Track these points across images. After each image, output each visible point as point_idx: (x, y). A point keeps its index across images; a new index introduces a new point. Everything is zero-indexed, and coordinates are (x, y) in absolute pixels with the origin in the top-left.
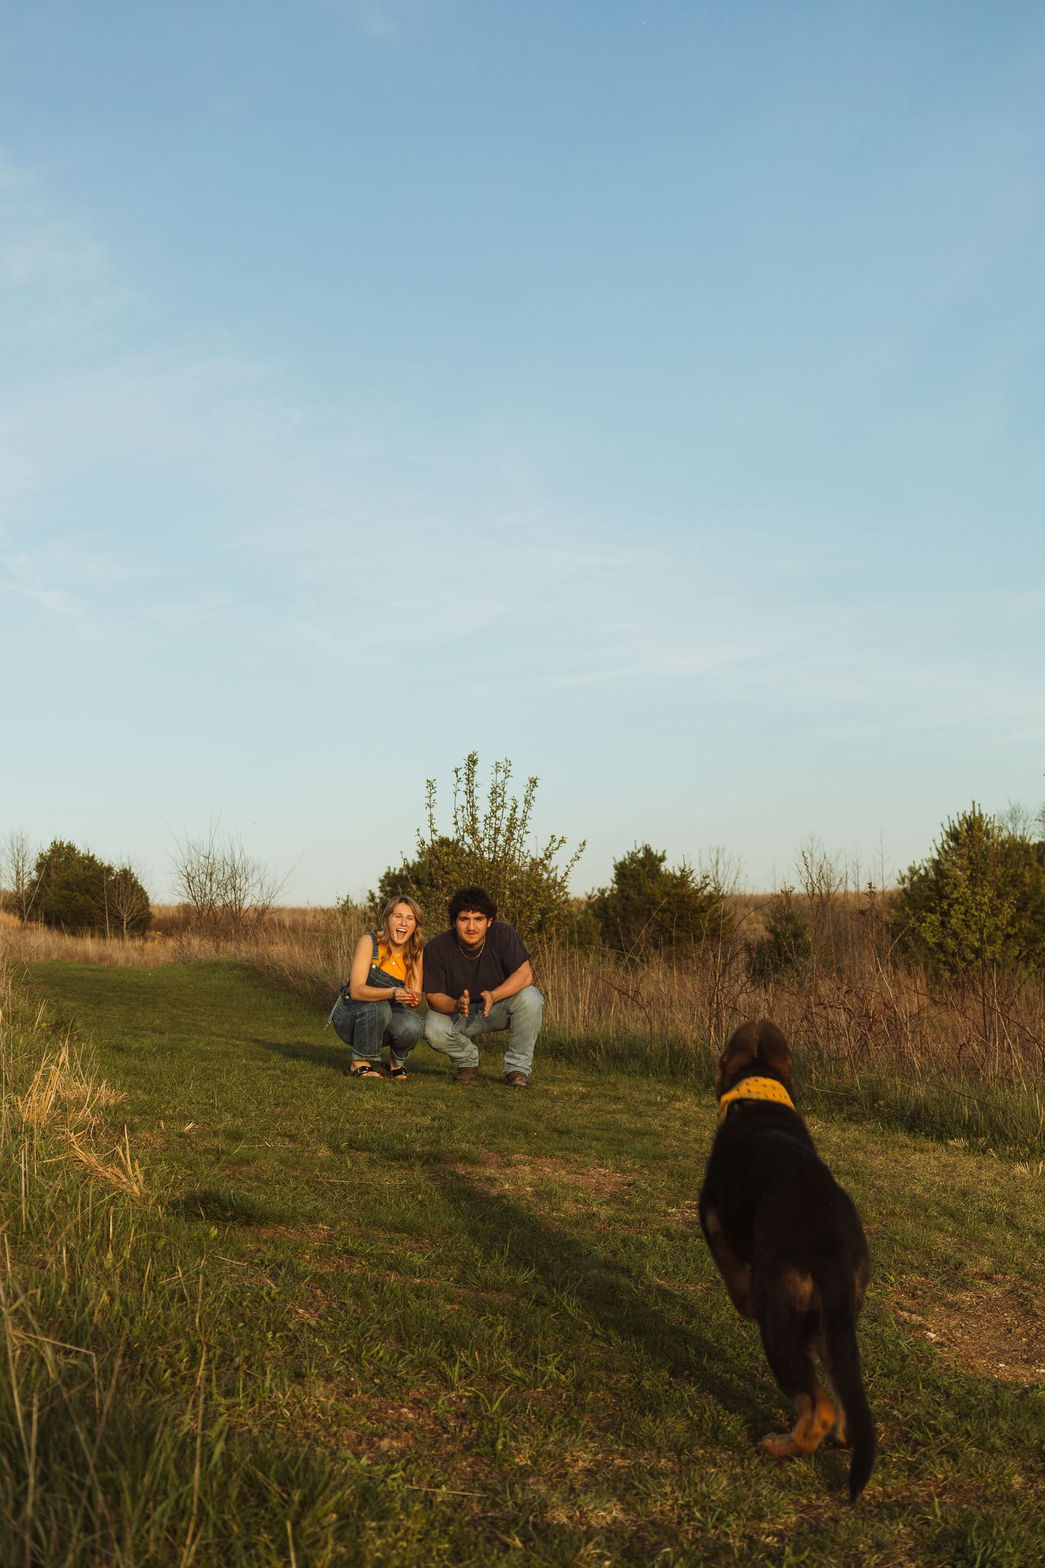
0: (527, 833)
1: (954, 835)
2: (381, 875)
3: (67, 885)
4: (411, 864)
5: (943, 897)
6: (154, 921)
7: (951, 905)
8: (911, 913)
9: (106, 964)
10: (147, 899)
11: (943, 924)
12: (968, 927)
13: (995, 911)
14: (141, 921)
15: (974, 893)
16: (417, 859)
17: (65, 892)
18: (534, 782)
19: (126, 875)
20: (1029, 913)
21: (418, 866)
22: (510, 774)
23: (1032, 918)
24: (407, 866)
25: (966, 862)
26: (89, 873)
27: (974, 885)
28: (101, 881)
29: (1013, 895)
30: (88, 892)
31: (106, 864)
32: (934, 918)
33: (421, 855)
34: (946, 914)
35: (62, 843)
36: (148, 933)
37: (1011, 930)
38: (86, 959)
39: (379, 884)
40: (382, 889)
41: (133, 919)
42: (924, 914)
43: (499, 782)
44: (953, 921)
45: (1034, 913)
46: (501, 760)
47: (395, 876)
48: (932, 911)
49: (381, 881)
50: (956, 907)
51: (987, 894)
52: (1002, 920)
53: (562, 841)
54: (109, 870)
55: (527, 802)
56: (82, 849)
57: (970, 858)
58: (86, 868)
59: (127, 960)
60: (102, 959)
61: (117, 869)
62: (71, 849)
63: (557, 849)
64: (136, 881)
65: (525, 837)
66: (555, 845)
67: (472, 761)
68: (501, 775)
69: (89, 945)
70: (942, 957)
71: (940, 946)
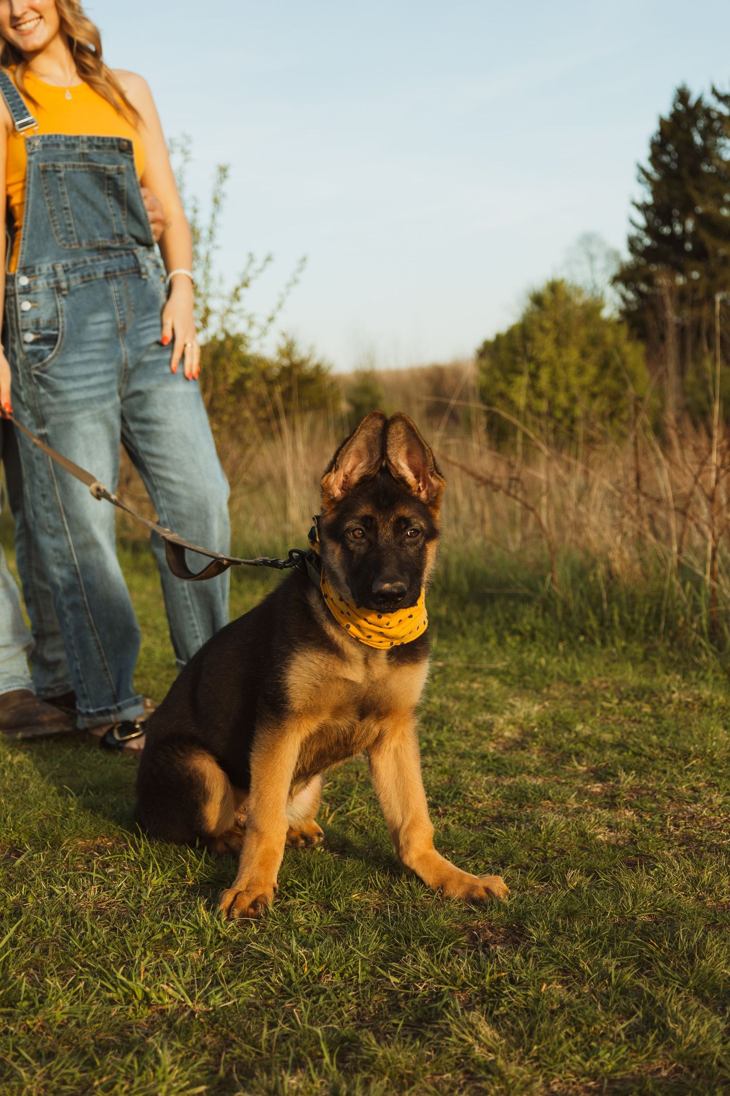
0: (217, 247)
1: (538, 300)
5: (531, 359)
7: (538, 367)
11: (531, 386)
12: (556, 387)
13: (581, 371)
15: (560, 355)
18: (223, 171)
20: (612, 371)
25: (552, 324)
27: (560, 347)
29: (596, 354)
32: (524, 379)
34: (534, 376)
37: (596, 389)
42: (514, 377)
44: (541, 383)
45: (617, 371)
48: (520, 373)
50: (544, 368)
51: (573, 355)
52: (587, 379)
53: (269, 259)
55: (216, 201)
57: (555, 320)
63: (261, 270)
65: (214, 256)
66: (257, 265)
71: (529, 406)
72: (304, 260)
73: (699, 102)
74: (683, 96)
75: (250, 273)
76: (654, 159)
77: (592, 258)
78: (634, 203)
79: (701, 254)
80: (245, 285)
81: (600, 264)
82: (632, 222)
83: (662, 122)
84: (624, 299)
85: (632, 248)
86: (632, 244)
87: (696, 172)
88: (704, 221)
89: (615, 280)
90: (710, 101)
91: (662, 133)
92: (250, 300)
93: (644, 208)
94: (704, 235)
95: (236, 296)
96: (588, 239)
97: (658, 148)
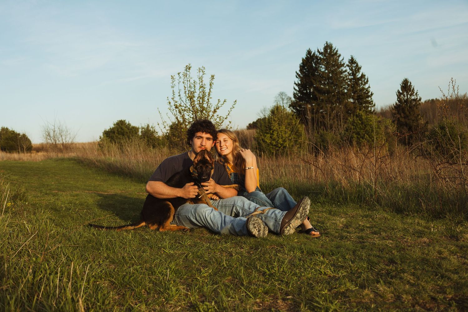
0: (211, 98)
1: (273, 112)
2: (103, 131)
3: (7, 139)
4: (112, 128)
5: (270, 129)
6: (33, 148)
7: (273, 132)
8: (262, 134)
9: (21, 161)
10: (31, 142)
11: (271, 137)
12: (279, 137)
13: (286, 133)
14: (30, 148)
15: (279, 128)
16: (113, 126)
17: (6, 141)
18: (213, 77)
19: (24, 135)
20: (295, 133)
21: (113, 128)
22: (205, 73)
23: (295, 134)
24: (111, 128)
25: (277, 119)
26: (13, 135)
27: (279, 126)
28: (17, 137)
29: (290, 128)
30: (13, 140)
31: (18, 133)
32: (269, 135)
33: (114, 125)
34: (272, 134)
35: (4, 128)
36: (31, 151)
38: (15, 160)
39: (102, 134)
40: (103, 135)
41: (27, 148)
42: (265, 134)
43: (200, 76)
44: (274, 136)
45: (296, 133)
46: (201, 67)
47: (107, 132)
48: (267, 133)
49: (103, 133)
50: (275, 132)
51: (283, 128)
53: (225, 101)
54: (19, 134)
55: (210, 85)
56: (10, 129)
57: (278, 118)
58: (12, 134)
59: (27, 159)
60: (20, 159)
61: (21, 134)
62: (7, 129)
64: (27, 137)
65: (209, 100)
67: (188, 68)
68: (201, 73)
69: (15, 156)
70: (271, 147)
71: (271, 143)
72: (236, 101)
73: (314, 54)
74: (309, 52)
75: (219, 105)
76: (301, 70)
77: (283, 99)
78: (295, 83)
79: (315, 99)
80: (218, 108)
81: (285, 101)
82: (294, 88)
83: (303, 60)
84: (292, 111)
85: (295, 97)
86: (295, 95)
87: (313, 75)
88: (316, 89)
89: (290, 106)
90: (318, 54)
91: (303, 63)
92: (219, 112)
93: (298, 85)
94: (316, 93)
95: (215, 111)
96: (282, 94)
97: (302, 67)
